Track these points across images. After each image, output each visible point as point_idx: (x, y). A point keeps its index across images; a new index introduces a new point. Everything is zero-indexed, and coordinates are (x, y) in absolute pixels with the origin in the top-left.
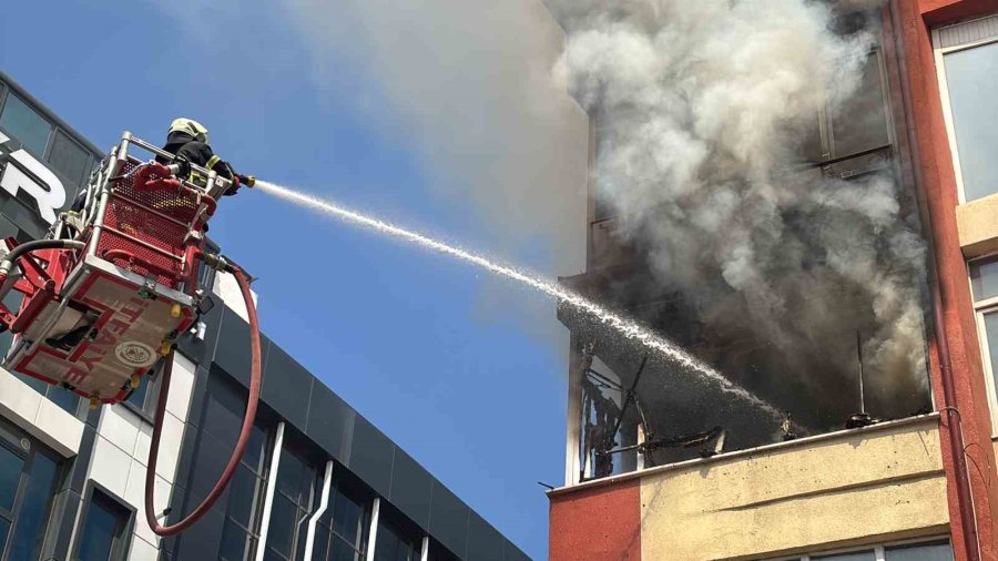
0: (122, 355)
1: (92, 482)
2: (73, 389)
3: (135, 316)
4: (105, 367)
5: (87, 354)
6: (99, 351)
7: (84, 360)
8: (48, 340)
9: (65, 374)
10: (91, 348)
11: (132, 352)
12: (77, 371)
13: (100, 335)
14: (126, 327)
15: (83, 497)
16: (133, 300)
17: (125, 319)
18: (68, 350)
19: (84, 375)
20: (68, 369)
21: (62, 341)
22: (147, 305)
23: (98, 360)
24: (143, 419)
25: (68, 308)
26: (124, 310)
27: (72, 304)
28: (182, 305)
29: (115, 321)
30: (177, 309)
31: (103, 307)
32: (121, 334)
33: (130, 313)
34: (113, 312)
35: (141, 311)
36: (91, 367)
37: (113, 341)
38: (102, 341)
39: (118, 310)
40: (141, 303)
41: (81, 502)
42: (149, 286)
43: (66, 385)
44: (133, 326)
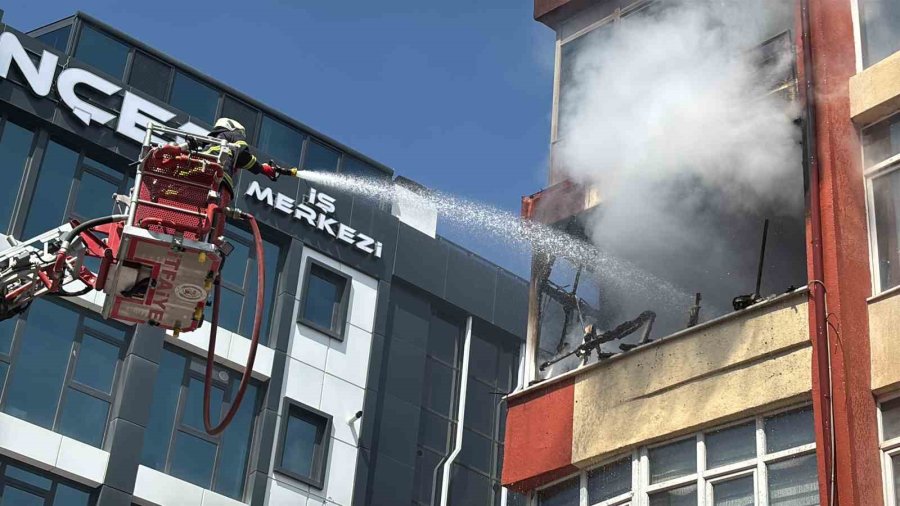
0: (181, 295)
1: (286, 399)
2: (158, 324)
3: (177, 266)
4: (173, 305)
5: (156, 298)
6: (163, 294)
7: (156, 302)
8: (123, 293)
9: (147, 315)
10: (157, 293)
11: (187, 292)
12: (157, 312)
13: (159, 283)
14: (174, 274)
15: (280, 413)
16: (170, 254)
17: (171, 269)
18: (142, 297)
19: (162, 313)
20: (148, 311)
21: (132, 291)
22: (181, 256)
23: (166, 301)
24: (331, 337)
25: (124, 268)
26: (166, 262)
27: (127, 264)
28: (206, 252)
29: (164, 272)
30: (203, 256)
31: (153, 263)
32: (173, 279)
33: (172, 264)
34: (159, 265)
35: (179, 262)
36: (164, 307)
37: (170, 286)
38: (162, 287)
39: (163, 263)
40: (176, 256)
41: (279, 419)
42: (178, 242)
43: (152, 323)
44: (179, 273)
